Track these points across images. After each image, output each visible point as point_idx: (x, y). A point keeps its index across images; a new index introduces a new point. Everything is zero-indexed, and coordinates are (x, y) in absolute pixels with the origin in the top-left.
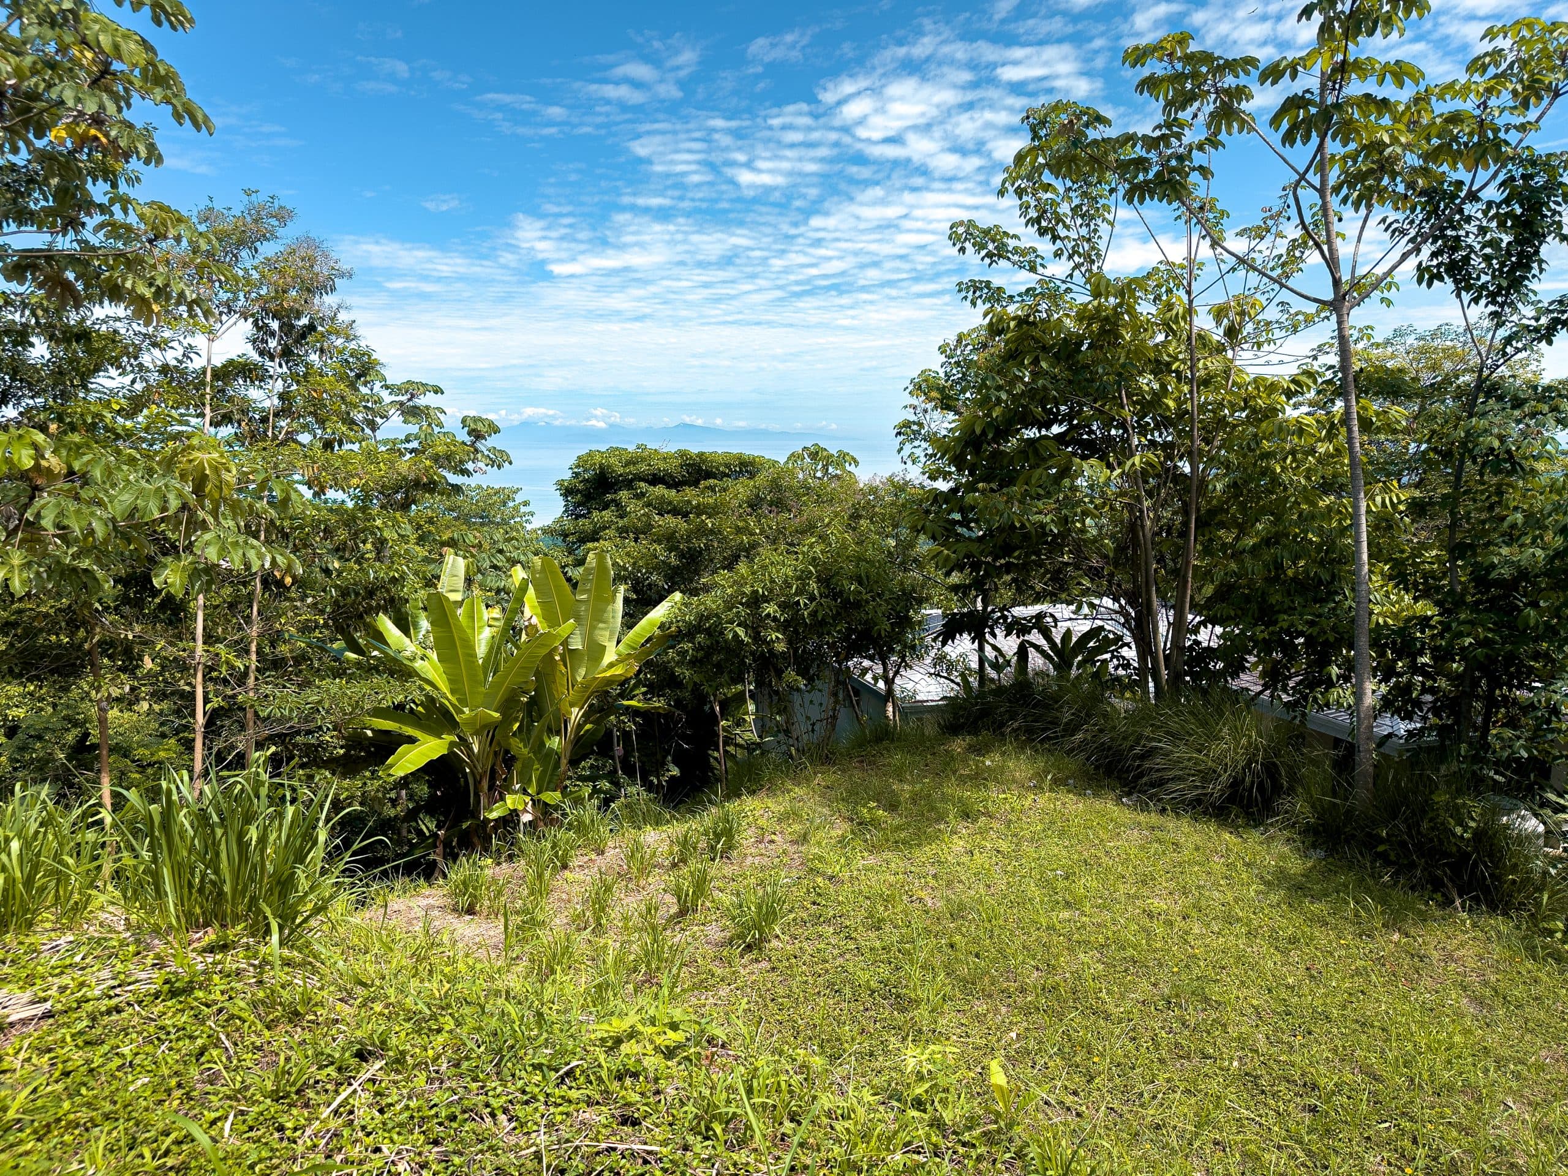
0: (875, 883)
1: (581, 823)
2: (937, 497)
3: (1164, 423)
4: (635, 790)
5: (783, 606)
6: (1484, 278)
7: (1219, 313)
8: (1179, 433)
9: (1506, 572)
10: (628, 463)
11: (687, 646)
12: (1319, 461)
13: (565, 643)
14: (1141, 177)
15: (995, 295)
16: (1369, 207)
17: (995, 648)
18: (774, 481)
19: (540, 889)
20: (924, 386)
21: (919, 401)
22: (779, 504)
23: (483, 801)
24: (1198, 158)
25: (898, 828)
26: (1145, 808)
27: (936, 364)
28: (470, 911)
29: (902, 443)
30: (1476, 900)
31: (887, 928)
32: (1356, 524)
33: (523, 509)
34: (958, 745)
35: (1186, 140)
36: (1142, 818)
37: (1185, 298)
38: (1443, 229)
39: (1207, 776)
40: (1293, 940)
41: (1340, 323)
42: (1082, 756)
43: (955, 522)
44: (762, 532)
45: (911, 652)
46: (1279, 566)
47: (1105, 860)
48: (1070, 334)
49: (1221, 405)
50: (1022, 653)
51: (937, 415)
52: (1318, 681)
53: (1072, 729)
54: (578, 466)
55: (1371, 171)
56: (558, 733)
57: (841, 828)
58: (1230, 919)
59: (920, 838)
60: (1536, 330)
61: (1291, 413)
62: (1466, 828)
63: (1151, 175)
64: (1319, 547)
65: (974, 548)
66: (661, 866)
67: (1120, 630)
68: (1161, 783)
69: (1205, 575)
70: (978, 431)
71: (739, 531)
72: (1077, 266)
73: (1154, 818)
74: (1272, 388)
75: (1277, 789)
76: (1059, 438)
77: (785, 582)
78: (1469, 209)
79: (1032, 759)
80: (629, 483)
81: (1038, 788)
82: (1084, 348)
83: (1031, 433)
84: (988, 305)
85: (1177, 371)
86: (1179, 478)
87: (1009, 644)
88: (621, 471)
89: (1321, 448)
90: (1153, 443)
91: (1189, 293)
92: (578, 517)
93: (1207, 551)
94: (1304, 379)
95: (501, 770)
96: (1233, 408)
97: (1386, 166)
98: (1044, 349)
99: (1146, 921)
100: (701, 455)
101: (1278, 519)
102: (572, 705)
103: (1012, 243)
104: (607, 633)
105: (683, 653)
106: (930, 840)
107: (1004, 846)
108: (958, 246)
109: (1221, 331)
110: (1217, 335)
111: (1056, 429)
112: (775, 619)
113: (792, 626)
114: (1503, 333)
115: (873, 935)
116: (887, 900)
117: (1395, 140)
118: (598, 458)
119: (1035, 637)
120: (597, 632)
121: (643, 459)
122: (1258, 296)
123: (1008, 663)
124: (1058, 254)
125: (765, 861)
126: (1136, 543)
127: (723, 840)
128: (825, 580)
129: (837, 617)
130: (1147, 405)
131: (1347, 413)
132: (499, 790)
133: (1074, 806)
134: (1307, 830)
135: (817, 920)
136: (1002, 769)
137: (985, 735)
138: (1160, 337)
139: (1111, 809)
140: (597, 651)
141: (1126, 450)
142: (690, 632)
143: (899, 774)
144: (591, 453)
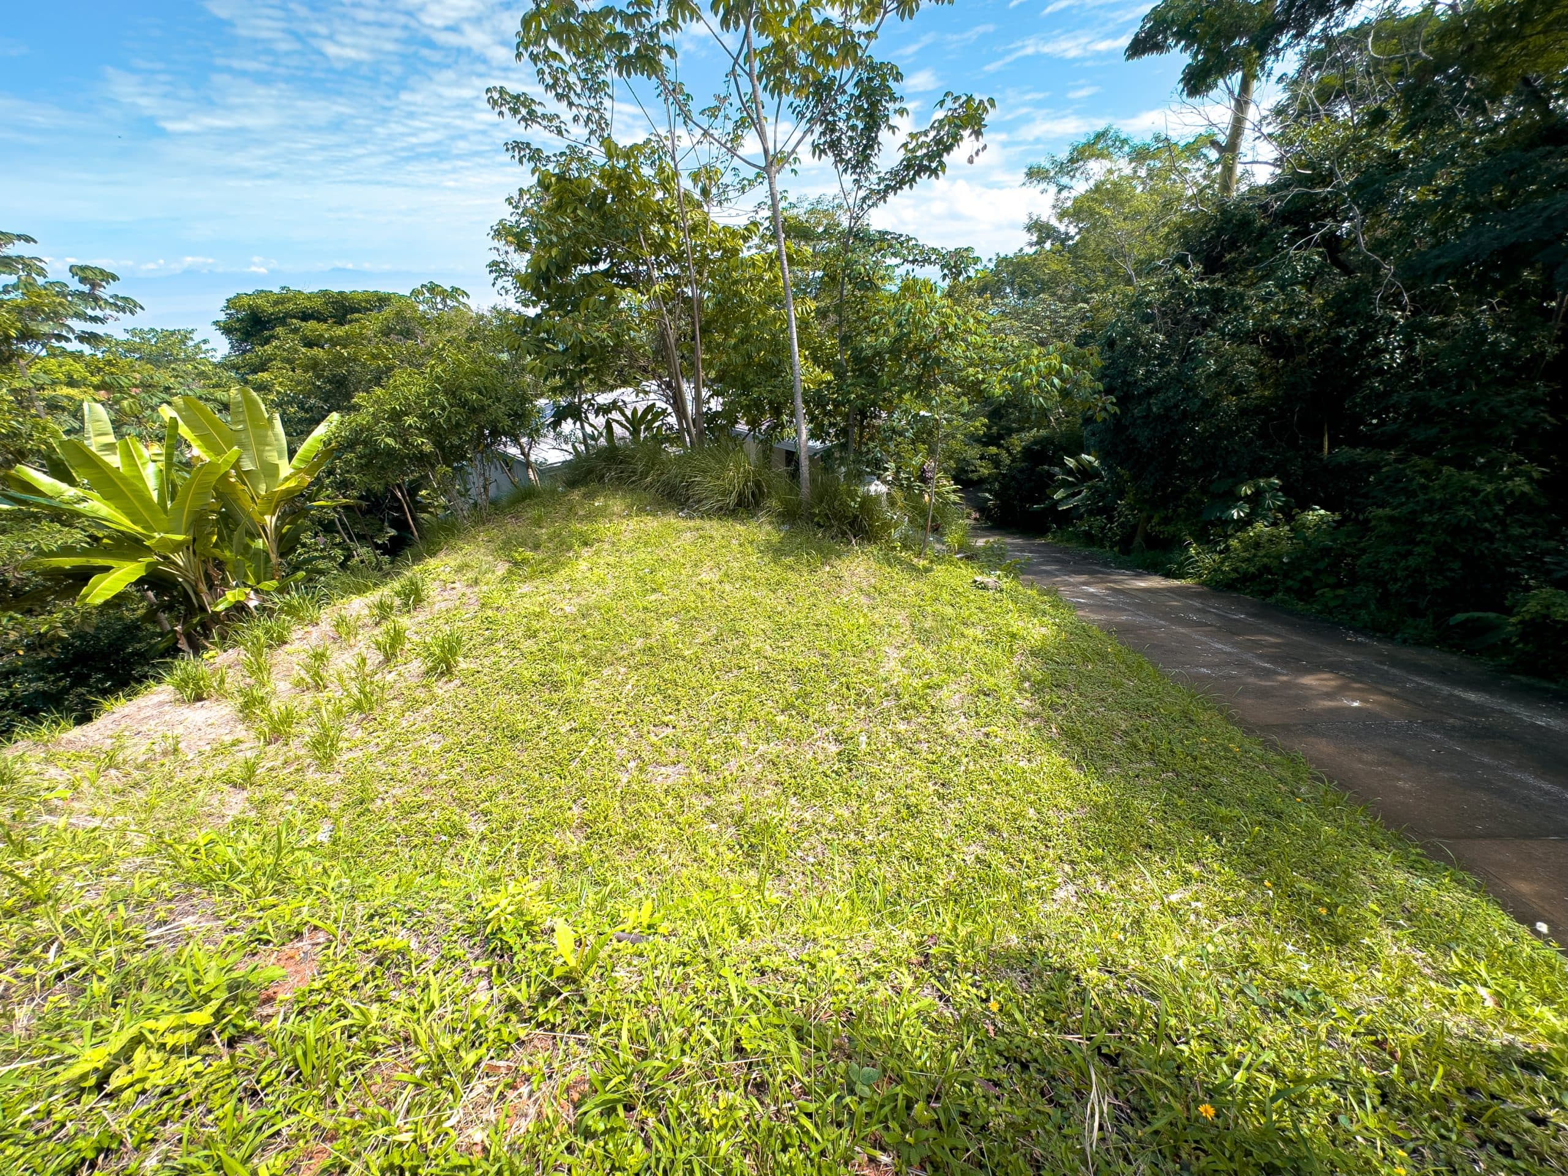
0: (530, 605)
1: (290, 606)
2: (527, 320)
3: (674, 260)
5: (423, 417)
6: (850, 154)
7: (695, 177)
8: (681, 267)
9: (869, 352)
10: (276, 303)
11: (350, 456)
12: (766, 285)
13: (236, 466)
14: (624, 53)
15: (536, 155)
16: (780, 94)
17: (591, 425)
18: (397, 314)
19: (258, 670)
20: (502, 231)
21: (501, 244)
22: (408, 334)
23: (206, 599)
24: (665, 38)
25: (544, 561)
26: (693, 517)
27: (508, 215)
28: (199, 698)
29: (496, 279)
30: (862, 539)
31: (541, 634)
32: (789, 327)
33: (204, 347)
34: (576, 495)
35: (654, 20)
36: (691, 524)
37: (672, 164)
38: (826, 115)
39: (725, 493)
40: (778, 583)
41: (770, 184)
42: (653, 491)
43: (543, 340)
44: (394, 357)
45: (535, 434)
46: (750, 357)
47: (673, 556)
48: (597, 189)
49: (704, 247)
50: (608, 426)
51: (516, 256)
52: (778, 426)
53: (645, 474)
54: (228, 308)
55: (779, 65)
56: (260, 536)
57: (502, 569)
58: (745, 579)
59: (558, 565)
60: (879, 192)
61: (745, 254)
62: (856, 502)
63: (632, 51)
64: (770, 342)
65: (559, 359)
66: (365, 625)
67: (664, 406)
68: (699, 501)
69: (709, 365)
70: (544, 268)
71: (374, 357)
72: (592, 132)
73: (698, 522)
74: (734, 234)
75: (762, 493)
76: (606, 273)
77: (418, 397)
78: (841, 99)
79: (624, 497)
80: (282, 321)
81: (629, 516)
82: (609, 201)
83: (587, 269)
84: (532, 164)
85: (674, 221)
86: (687, 300)
87: (600, 422)
88: (271, 310)
89: (767, 276)
90: (667, 275)
91: (673, 159)
92: (244, 352)
93: (708, 350)
94: (752, 227)
95: (214, 572)
96: (712, 248)
97: (789, 61)
98: (582, 201)
99: (699, 590)
100: (341, 293)
101: (747, 326)
102: (263, 514)
103: (539, 110)
104: (275, 454)
105: (348, 462)
106: (564, 565)
107: (612, 560)
108: (497, 110)
109: (698, 191)
110: (697, 195)
111: (603, 266)
112: (419, 429)
113: (433, 431)
114: (862, 193)
115: (531, 642)
116: (538, 616)
117: (792, 40)
118: (246, 300)
119: (615, 415)
120: (266, 454)
121: (289, 300)
122: (718, 165)
123: (601, 434)
124: (576, 119)
125: (450, 605)
126: (666, 347)
127: (413, 597)
128: (452, 392)
129: (468, 420)
130: (660, 246)
131: (779, 251)
132: (215, 587)
133: (652, 524)
134: (780, 514)
135: (491, 641)
136: (606, 506)
137: (593, 485)
138: (659, 195)
139: (673, 520)
140: (271, 471)
141: (650, 281)
142: (350, 444)
143: (538, 523)
144: (238, 296)
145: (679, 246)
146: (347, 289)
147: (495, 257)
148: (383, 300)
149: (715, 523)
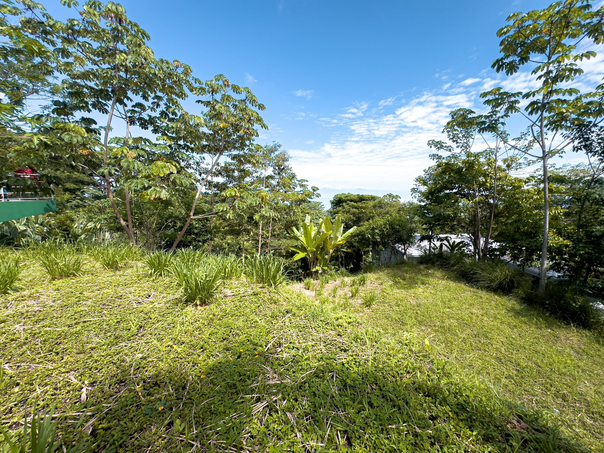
0: (399, 296)
1: (331, 274)
2: (421, 206)
3: (487, 189)
4: (343, 269)
5: (380, 231)
6: (597, 149)
7: (505, 161)
8: (490, 192)
9: (598, 233)
10: (346, 197)
11: (357, 238)
12: (534, 200)
13: (330, 235)
14: (483, 126)
15: (439, 157)
16: (557, 130)
17: (434, 244)
18: (379, 201)
19: (322, 287)
20: (419, 180)
21: (417, 183)
22: (380, 207)
23: (311, 267)
24: (501, 120)
26: (472, 287)
27: (422, 174)
28: (308, 289)
29: (412, 193)
30: (579, 325)
31: (401, 307)
32: (545, 218)
34: (422, 267)
35: (498, 116)
36: (471, 289)
37: (494, 157)
38: (583, 135)
39: (492, 281)
40: (515, 326)
41: (544, 163)
42: (456, 272)
43: (425, 213)
44: (376, 213)
45: (411, 243)
46: (519, 228)
47: (460, 298)
48: (460, 167)
49: (504, 185)
50: (441, 246)
51: (422, 187)
52: (529, 259)
53: (453, 266)
54: (334, 197)
55: (558, 120)
56: (327, 255)
57: (391, 283)
58: (496, 318)
59: (411, 287)
61: (526, 188)
62: (577, 304)
63: (486, 126)
64: (532, 224)
65: (430, 219)
66: (348, 286)
67: (469, 242)
68: (478, 281)
69: (495, 229)
70: (433, 191)
71: (370, 213)
72: (463, 150)
73: (475, 290)
74: (520, 181)
75: (513, 287)
76: (455, 193)
77: (381, 225)
78: (593, 129)
79: (442, 272)
80: (345, 202)
81: (443, 279)
82: (463, 170)
83: (448, 191)
84: (437, 160)
85: (491, 176)
86: (489, 204)
87: (438, 244)
88: (344, 198)
89: (535, 197)
90: (482, 195)
91: (496, 156)
92: (334, 208)
93: (496, 223)
94: (531, 178)
95: (315, 261)
96: (507, 186)
97: (564, 119)
98: (452, 170)
99: (471, 315)
100: (362, 195)
101: (519, 215)
102: (331, 249)
103: (444, 145)
104: (339, 234)
105: (356, 240)
106: (413, 288)
107: (432, 292)
108: (430, 146)
110: (504, 167)
111: (454, 191)
112: (378, 234)
113: (382, 236)
115: (397, 307)
116: (401, 301)
117: (568, 111)
119: (445, 242)
120: (337, 234)
121: (349, 196)
122: (517, 156)
123: (437, 248)
124: (458, 147)
125: (372, 288)
126: (475, 220)
127: (363, 282)
128: (391, 225)
129: (393, 234)
130: (481, 185)
131: (545, 187)
132: (315, 265)
133: (452, 284)
134: (522, 298)
135: (384, 302)
136: (433, 274)
137: (430, 265)
138: (486, 167)
139: (463, 286)
140: (336, 238)
141: (474, 196)
142: (358, 235)
143: (406, 272)
144: (338, 195)
145: (490, 184)
146: (364, 194)
147: (415, 187)
148: (373, 198)
149: (484, 293)
